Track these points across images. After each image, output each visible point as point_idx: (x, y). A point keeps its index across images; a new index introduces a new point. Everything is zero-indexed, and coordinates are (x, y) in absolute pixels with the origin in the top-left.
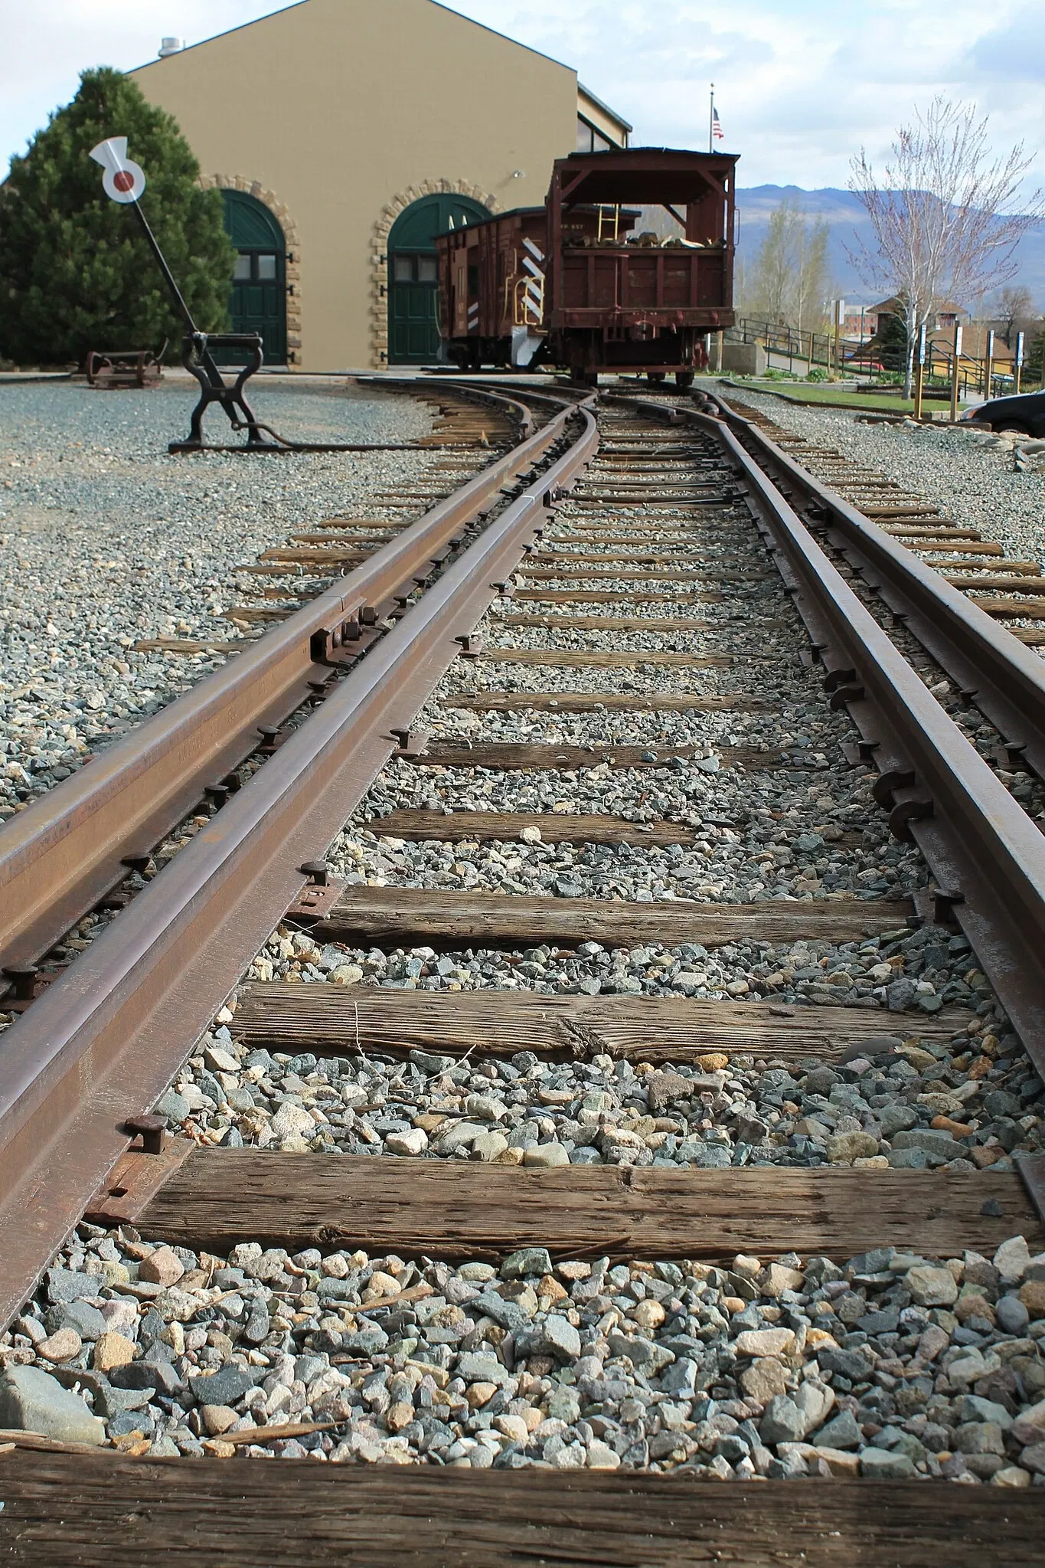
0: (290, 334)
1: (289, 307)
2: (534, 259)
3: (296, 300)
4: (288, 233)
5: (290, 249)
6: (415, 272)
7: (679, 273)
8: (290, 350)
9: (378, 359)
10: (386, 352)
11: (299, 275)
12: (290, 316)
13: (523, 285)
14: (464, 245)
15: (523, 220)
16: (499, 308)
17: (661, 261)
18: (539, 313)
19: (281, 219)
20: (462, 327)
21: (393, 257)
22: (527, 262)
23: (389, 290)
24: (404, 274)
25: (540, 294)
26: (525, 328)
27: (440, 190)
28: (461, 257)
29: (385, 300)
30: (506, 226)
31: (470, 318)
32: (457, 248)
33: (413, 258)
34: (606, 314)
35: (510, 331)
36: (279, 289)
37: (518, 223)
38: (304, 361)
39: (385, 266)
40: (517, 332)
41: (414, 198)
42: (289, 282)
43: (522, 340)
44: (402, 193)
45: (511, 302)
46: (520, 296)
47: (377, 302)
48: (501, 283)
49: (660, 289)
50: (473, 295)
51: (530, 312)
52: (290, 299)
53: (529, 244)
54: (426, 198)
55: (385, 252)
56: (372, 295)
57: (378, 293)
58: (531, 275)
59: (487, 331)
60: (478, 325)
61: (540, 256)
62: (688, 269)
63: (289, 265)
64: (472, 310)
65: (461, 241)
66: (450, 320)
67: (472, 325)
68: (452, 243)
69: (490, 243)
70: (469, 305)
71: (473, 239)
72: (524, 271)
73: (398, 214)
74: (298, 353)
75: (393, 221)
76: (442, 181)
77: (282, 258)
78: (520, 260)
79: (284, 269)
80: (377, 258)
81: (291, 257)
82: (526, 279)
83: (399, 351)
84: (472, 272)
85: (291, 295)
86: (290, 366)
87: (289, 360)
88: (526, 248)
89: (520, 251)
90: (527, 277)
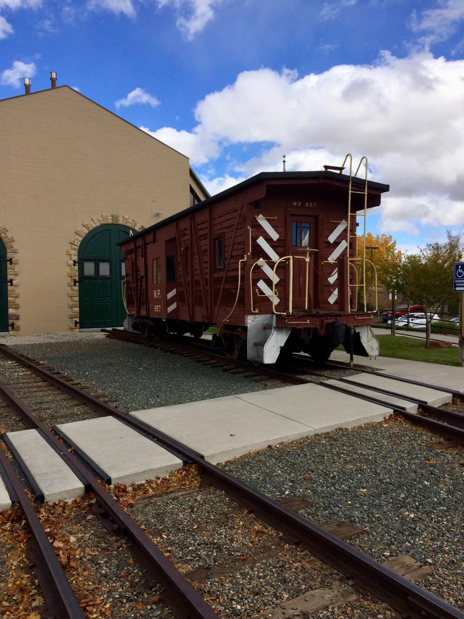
0: (11, 311)
1: (10, 293)
2: (269, 239)
3: (16, 289)
5: (10, 255)
6: (97, 270)
8: (11, 321)
9: (73, 326)
10: (78, 320)
11: (17, 273)
12: (10, 299)
21: (81, 262)
22: (261, 241)
23: (80, 282)
24: (89, 271)
27: (111, 222)
29: (77, 288)
33: (95, 262)
36: (2, 281)
38: (21, 328)
39: (76, 267)
41: (94, 226)
42: (10, 277)
47: (72, 290)
52: (10, 288)
54: (102, 225)
55: (76, 258)
56: (68, 285)
57: (72, 284)
61: (275, 236)
63: (9, 266)
64: (170, 295)
67: (171, 308)
72: (259, 252)
73: (84, 235)
74: (17, 323)
75: (81, 239)
76: (112, 216)
77: (4, 261)
78: (254, 239)
79: (6, 268)
80: (71, 262)
81: (11, 260)
82: (261, 261)
85: (12, 285)
86: (11, 332)
87: (10, 328)
88: (260, 226)
89: (254, 230)
90: (261, 258)
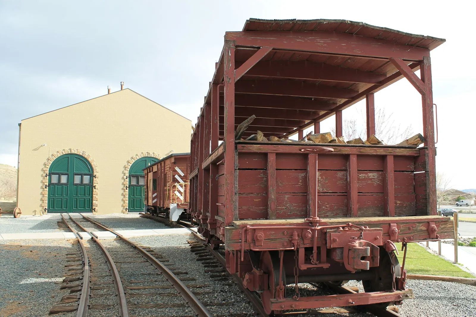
0: (94, 202)
1: (94, 193)
2: (180, 176)
3: (96, 190)
4: (94, 168)
5: (95, 174)
6: (138, 182)
7: (371, 175)
8: (94, 207)
9: (125, 210)
10: (127, 208)
11: (97, 182)
12: (94, 196)
13: (175, 186)
14: (152, 171)
15: (175, 159)
16: (164, 195)
17: (353, 160)
18: (182, 198)
19: (92, 164)
20: (151, 203)
21: (131, 176)
22: (177, 177)
24: (134, 182)
25: (182, 190)
26: (176, 205)
27: (147, 156)
28: (151, 175)
29: (128, 191)
30: (168, 162)
31: (153, 199)
32: (150, 172)
33: (137, 177)
34: (301, 230)
35: (168, 205)
36: (91, 186)
37: (173, 160)
38: (98, 211)
39: (128, 180)
40: (172, 206)
42: (94, 185)
43: (174, 209)
44: (135, 156)
45: (169, 194)
46: (174, 191)
47: (125, 191)
48: (165, 185)
49: (354, 194)
50: (155, 190)
51: (178, 198)
53: (177, 169)
54: (142, 158)
55: (128, 175)
56: (123, 189)
57: (125, 188)
58: (179, 182)
59: (160, 205)
60: (157, 202)
62: (383, 170)
63: (94, 179)
64: (154, 196)
65: (151, 171)
66: (147, 199)
67: (154, 201)
68: (149, 171)
69: (161, 170)
70: (153, 194)
71: (155, 169)
72: (175, 181)
73: (132, 163)
74: (97, 208)
75: (131, 165)
76: (147, 153)
77: (92, 176)
78: (174, 176)
79: (93, 180)
80: (125, 177)
81: (95, 176)
82: (176, 184)
83: (132, 208)
84: (155, 181)
85: (95, 189)
86: (94, 213)
87: (93, 211)
88: (176, 171)
89: (173, 172)
90: (176, 183)
